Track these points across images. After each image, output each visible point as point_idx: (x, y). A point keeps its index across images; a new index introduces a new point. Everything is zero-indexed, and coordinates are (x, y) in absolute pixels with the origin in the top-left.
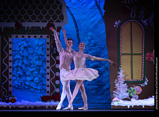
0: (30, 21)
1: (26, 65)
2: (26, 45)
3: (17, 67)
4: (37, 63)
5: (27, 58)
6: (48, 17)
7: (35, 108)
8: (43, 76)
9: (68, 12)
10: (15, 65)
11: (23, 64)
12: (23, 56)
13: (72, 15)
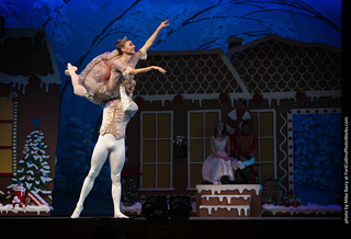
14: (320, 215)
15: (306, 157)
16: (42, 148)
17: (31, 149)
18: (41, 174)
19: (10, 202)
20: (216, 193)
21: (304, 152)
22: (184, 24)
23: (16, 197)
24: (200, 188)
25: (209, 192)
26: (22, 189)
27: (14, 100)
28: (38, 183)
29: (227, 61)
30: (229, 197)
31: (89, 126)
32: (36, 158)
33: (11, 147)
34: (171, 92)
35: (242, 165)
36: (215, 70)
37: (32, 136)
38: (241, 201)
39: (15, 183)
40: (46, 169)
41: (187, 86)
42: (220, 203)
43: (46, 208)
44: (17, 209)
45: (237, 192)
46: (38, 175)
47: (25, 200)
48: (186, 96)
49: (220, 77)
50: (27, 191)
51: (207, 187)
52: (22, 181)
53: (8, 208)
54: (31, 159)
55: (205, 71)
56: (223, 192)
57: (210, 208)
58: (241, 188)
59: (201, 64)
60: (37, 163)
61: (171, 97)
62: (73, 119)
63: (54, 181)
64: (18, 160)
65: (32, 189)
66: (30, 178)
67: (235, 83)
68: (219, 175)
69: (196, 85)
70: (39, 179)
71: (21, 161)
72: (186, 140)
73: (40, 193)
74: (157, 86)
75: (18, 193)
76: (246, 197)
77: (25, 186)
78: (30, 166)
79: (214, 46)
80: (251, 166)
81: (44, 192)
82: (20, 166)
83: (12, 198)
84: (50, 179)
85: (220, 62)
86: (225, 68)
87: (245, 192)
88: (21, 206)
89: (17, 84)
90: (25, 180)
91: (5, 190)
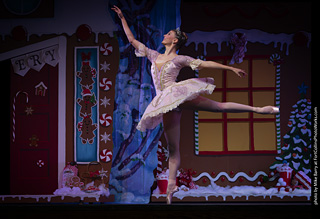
17: (298, 121)
19: (274, 184)
23: (281, 180)
26: (288, 170)
27: (276, 63)
28: (307, 162)
32: (304, 132)
33: (274, 120)
37: (299, 106)
39: (279, 162)
44: (283, 192)
46: (306, 152)
47: (291, 182)
50: (295, 172)
52: (288, 160)
53: (272, 192)
54: (298, 133)
60: (305, 137)
64: (282, 135)
65: (300, 169)
66: (297, 156)
71: (287, 137)
73: (309, 174)
77: (291, 166)
78: (296, 141)
82: (285, 142)
83: (277, 181)
88: (287, 190)
89: (279, 44)
90: (292, 158)
91: (269, 171)
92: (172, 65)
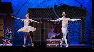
0: (75, 17)
1: (74, 32)
2: (73, 25)
3: (71, 32)
4: (77, 31)
5: (74, 29)
6: (81, 16)
7: (77, 46)
8: (79, 36)
9: (88, 14)
10: (70, 32)
11: (73, 31)
12: (73, 29)
13: (89, 14)
14: (75, 46)
15: (72, 33)
16: (10, 31)
17: (8, 31)
18: (10, 37)
20: (51, 41)
21: (72, 32)
22: (44, 2)
24: (47, 40)
25: (50, 41)
27: (3, 19)
29: (54, 10)
30: (54, 42)
31: (21, 25)
32: (9, 33)
33: (3, 30)
34: (41, 18)
35: (57, 35)
36: (51, 13)
37: (8, 28)
38: (57, 43)
39: (4, 39)
40: (11, 36)
41: (44, 16)
42: (52, 44)
43: (11, 45)
44: (4, 45)
45: (56, 41)
46: (9, 37)
47: (6, 43)
48: (44, 19)
49: (52, 14)
50: (7, 41)
51: (49, 40)
53: (2, 45)
54: (8, 33)
55: (49, 13)
56: (53, 41)
57: (50, 45)
58: (57, 40)
59: (48, 11)
60: (9, 34)
61: (41, 19)
62: (17, 24)
63: (13, 38)
64: (4, 33)
65: (8, 40)
66: (7, 38)
67: (56, 16)
68: (52, 37)
69: (47, 16)
70: (9, 38)
71: (5, 34)
72: (44, 29)
73: (10, 41)
74: (37, 16)
75: (4, 41)
76: (58, 42)
77: (6, 40)
78: (7, 35)
79: (51, 7)
80: (59, 35)
81: (11, 41)
82: (5, 35)
83: (3, 42)
84: (12, 38)
85: (52, 11)
86: (53, 12)
87: (58, 41)
89: (4, 15)
91: (1, 41)
92: (28, 21)
